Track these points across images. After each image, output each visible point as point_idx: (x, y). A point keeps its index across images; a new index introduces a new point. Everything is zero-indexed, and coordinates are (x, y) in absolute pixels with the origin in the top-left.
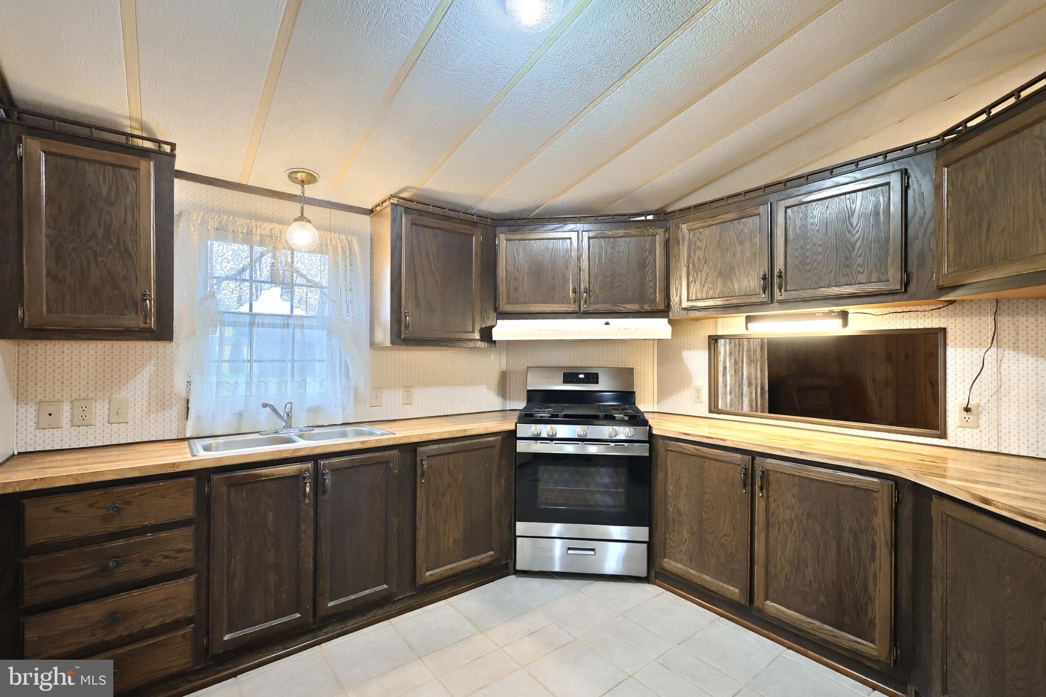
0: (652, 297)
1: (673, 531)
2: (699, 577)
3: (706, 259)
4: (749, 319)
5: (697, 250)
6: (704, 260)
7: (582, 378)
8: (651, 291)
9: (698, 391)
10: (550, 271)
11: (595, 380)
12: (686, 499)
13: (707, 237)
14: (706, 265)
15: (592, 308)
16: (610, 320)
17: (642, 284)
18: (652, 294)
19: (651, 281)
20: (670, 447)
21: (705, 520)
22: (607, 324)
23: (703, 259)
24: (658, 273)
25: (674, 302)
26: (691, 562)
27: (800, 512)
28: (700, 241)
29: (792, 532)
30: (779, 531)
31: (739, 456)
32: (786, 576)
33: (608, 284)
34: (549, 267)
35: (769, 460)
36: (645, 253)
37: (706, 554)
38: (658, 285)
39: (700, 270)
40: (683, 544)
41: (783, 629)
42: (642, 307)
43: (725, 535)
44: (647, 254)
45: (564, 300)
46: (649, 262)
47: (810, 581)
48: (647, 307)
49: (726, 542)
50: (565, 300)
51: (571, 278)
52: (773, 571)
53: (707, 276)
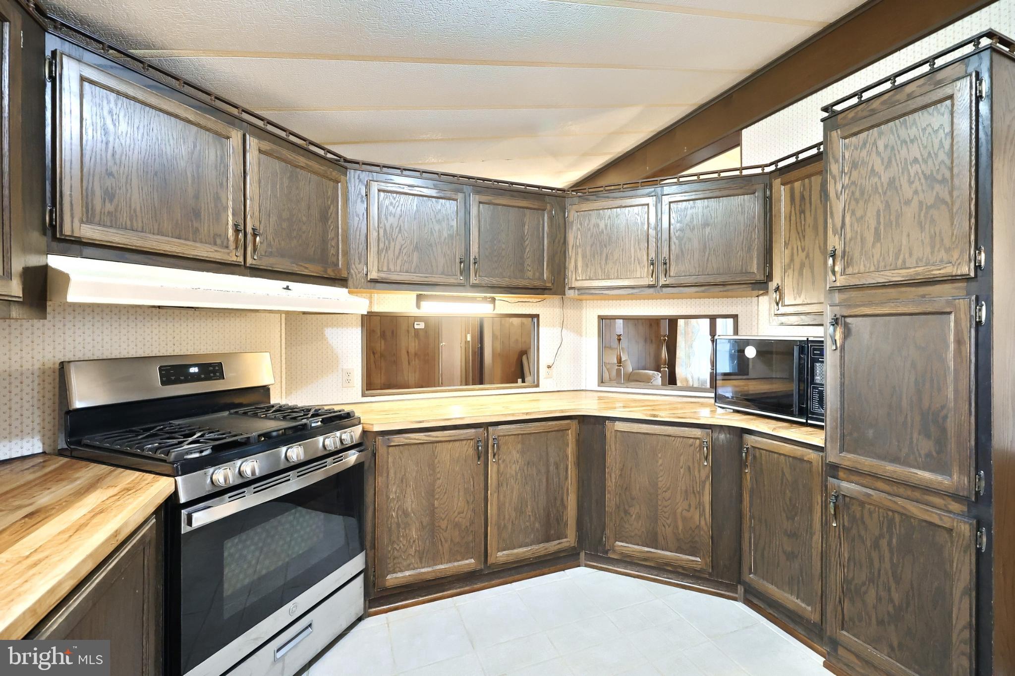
0: (334, 259)
1: (398, 538)
2: (434, 571)
3: (400, 227)
4: (419, 298)
5: (390, 216)
6: (398, 229)
7: (194, 373)
8: (333, 251)
9: (348, 374)
10: (190, 182)
11: (218, 374)
12: (414, 494)
13: (402, 205)
14: (400, 235)
15: (264, 263)
16: (292, 285)
17: (324, 241)
18: (334, 256)
19: (333, 239)
20: (394, 441)
21: (436, 508)
22: (287, 288)
23: (396, 228)
24: (340, 230)
25: (356, 270)
26: (421, 562)
27: (523, 463)
28: (394, 207)
29: (517, 483)
30: (507, 487)
31: (473, 430)
32: (512, 522)
33: (284, 229)
34: (189, 175)
35: (500, 427)
36: (328, 201)
37: (440, 543)
38: (340, 247)
39: (393, 239)
40: (412, 547)
41: (510, 569)
42: (325, 272)
43: (459, 513)
44: (329, 202)
45: (216, 239)
46: (331, 214)
47: (529, 516)
48: (331, 273)
49: (460, 520)
50: (219, 241)
51: (230, 203)
52: (502, 524)
53: (401, 247)
